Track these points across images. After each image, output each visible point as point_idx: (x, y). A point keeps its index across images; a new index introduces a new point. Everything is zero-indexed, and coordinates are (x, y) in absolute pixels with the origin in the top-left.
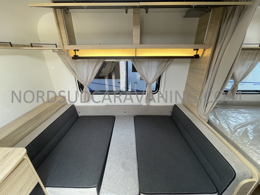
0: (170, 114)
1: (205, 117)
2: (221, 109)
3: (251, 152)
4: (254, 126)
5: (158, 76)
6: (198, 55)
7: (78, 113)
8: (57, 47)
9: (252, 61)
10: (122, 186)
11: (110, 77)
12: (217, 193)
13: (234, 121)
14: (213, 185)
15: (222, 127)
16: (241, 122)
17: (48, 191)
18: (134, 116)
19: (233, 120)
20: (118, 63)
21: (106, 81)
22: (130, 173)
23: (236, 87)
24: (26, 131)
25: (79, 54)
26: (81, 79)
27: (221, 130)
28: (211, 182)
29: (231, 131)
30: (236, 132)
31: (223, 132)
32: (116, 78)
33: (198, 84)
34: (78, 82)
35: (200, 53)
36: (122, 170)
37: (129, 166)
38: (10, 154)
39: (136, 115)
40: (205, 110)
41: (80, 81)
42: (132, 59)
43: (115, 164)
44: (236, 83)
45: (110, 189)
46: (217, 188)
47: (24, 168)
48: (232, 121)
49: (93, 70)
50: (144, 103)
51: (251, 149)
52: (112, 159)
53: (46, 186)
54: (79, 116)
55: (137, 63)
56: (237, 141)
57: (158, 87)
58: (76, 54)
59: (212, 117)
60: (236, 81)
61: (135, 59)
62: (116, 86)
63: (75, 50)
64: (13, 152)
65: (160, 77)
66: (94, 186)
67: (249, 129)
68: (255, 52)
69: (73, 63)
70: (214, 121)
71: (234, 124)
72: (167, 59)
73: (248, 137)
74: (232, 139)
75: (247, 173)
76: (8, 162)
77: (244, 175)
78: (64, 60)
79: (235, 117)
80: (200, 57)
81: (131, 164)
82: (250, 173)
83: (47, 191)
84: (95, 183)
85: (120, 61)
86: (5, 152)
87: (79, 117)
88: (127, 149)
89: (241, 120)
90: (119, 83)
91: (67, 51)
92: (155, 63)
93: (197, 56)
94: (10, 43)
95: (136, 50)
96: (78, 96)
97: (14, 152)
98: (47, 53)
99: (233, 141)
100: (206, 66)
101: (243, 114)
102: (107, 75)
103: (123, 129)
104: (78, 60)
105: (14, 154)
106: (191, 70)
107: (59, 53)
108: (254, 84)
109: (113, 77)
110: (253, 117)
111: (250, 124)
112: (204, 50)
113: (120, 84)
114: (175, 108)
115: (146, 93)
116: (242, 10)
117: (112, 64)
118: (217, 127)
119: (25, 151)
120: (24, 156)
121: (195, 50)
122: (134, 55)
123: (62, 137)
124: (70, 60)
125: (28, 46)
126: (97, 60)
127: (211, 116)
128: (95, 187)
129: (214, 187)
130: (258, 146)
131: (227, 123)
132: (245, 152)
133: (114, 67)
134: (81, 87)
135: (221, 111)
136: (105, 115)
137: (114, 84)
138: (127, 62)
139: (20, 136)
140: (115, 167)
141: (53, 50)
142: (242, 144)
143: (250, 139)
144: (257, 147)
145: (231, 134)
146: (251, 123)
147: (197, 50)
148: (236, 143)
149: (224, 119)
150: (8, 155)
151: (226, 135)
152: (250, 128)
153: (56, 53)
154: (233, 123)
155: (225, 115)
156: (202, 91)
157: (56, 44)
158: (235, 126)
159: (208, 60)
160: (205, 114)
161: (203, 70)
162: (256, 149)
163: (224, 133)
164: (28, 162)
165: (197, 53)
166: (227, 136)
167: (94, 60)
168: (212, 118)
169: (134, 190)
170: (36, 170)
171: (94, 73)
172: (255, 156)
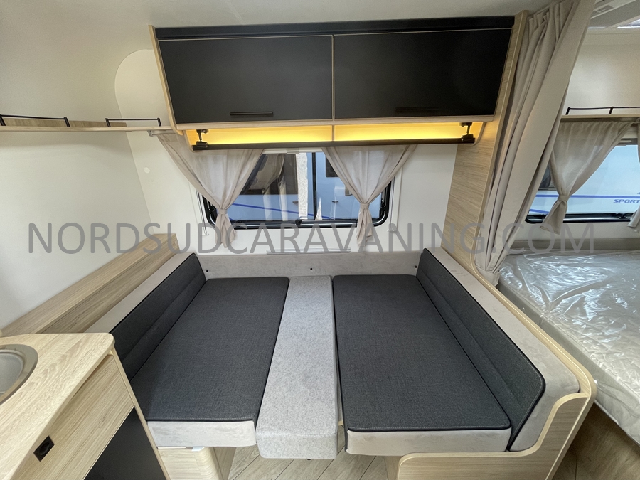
0: (414, 272)
1: (490, 275)
2: (529, 257)
3: (586, 344)
4: (602, 290)
5: (383, 185)
6: (472, 135)
7: (205, 272)
8: (160, 125)
9: (596, 147)
10: (303, 417)
11: (274, 190)
12: (510, 429)
13: (558, 282)
14: (501, 413)
15: (529, 296)
16: (572, 283)
17: (154, 429)
18: (331, 277)
19: (555, 280)
20: (293, 157)
21: (266, 199)
22: (318, 393)
23: (562, 206)
24: (99, 308)
25: (210, 139)
26: (212, 195)
27: (525, 302)
28: (499, 408)
29: (547, 304)
30: (558, 304)
31: (531, 305)
32: (288, 192)
33: (473, 201)
34: (205, 200)
35: (475, 131)
36: (303, 388)
37: (318, 381)
38: (81, 344)
39: (337, 274)
40: (491, 257)
41: (208, 200)
42: (325, 149)
43: (286, 375)
44: (563, 197)
45: (276, 423)
46: (510, 418)
47: (109, 374)
48: (552, 282)
49: (239, 173)
50: (354, 247)
51: (588, 338)
52: (280, 366)
53: (148, 418)
54: (207, 279)
55: (337, 157)
56: (559, 323)
57: (385, 209)
58: (201, 139)
59: (508, 275)
60: (561, 193)
61: (332, 148)
62: (288, 212)
63: (199, 131)
64: (86, 341)
65: (389, 186)
66: (249, 418)
67: (588, 298)
68: (601, 127)
69: (193, 160)
70: (512, 283)
71: (556, 288)
72: (403, 147)
73: (584, 313)
74: (549, 319)
75: (569, 382)
76: (82, 357)
77: (564, 386)
78: (174, 153)
79: (559, 274)
80: (476, 140)
81: (322, 376)
82: (576, 380)
83: (151, 428)
84: (250, 413)
85: (299, 152)
86: (70, 340)
87: (205, 282)
88: (315, 346)
89: (572, 279)
90: (296, 203)
91: (181, 134)
92: (378, 156)
93: (469, 139)
94: (65, 119)
95: (333, 127)
96: (203, 234)
97: (90, 340)
98: (138, 137)
99: (551, 323)
100: (489, 160)
101: (579, 268)
102: (267, 185)
103: (307, 305)
104: (205, 152)
105: (89, 344)
106: (459, 168)
107: (163, 139)
108: (616, 201)
109: (282, 189)
110: (601, 274)
111: (591, 289)
112: (485, 124)
113: (298, 206)
114: (426, 256)
115: (359, 223)
116: (557, 37)
117: (278, 160)
118: (518, 296)
119: (111, 338)
120: (108, 350)
121: (463, 124)
122: (330, 140)
123: (172, 325)
124: (186, 153)
125: (99, 124)
126: (246, 150)
127: (507, 272)
128: (252, 420)
129: (504, 416)
130: (603, 333)
131: (541, 287)
132: (575, 344)
133: (283, 167)
134: (211, 212)
135: (530, 262)
136: (265, 276)
137: (283, 207)
138: (314, 155)
139: (88, 317)
140: (289, 382)
141: (150, 131)
142: (568, 328)
143: (588, 319)
144: (601, 333)
145: (546, 309)
146: (596, 286)
147: (469, 124)
148: (556, 328)
149: (536, 279)
150: (78, 347)
151: (535, 311)
152: (591, 296)
153: (156, 137)
154: (554, 285)
155: (539, 269)
156: (482, 216)
157: (159, 119)
158: (559, 293)
159: (493, 146)
160: (490, 267)
161: (482, 169)
162: (599, 339)
163: (533, 308)
164: (116, 364)
165: (468, 132)
166: (538, 313)
167: (241, 151)
168: (509, 278)
169: (327, 425)
170: (130, 382)
171: (241, 179)
172: (593, 352)
